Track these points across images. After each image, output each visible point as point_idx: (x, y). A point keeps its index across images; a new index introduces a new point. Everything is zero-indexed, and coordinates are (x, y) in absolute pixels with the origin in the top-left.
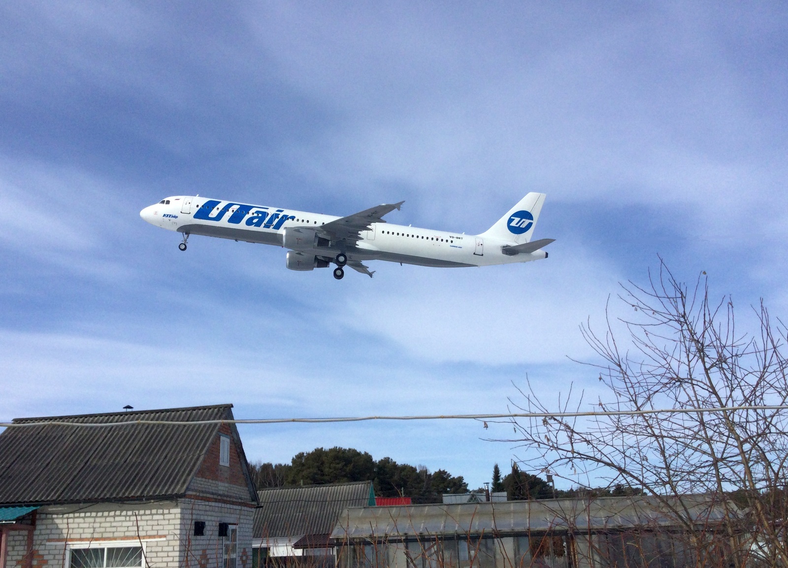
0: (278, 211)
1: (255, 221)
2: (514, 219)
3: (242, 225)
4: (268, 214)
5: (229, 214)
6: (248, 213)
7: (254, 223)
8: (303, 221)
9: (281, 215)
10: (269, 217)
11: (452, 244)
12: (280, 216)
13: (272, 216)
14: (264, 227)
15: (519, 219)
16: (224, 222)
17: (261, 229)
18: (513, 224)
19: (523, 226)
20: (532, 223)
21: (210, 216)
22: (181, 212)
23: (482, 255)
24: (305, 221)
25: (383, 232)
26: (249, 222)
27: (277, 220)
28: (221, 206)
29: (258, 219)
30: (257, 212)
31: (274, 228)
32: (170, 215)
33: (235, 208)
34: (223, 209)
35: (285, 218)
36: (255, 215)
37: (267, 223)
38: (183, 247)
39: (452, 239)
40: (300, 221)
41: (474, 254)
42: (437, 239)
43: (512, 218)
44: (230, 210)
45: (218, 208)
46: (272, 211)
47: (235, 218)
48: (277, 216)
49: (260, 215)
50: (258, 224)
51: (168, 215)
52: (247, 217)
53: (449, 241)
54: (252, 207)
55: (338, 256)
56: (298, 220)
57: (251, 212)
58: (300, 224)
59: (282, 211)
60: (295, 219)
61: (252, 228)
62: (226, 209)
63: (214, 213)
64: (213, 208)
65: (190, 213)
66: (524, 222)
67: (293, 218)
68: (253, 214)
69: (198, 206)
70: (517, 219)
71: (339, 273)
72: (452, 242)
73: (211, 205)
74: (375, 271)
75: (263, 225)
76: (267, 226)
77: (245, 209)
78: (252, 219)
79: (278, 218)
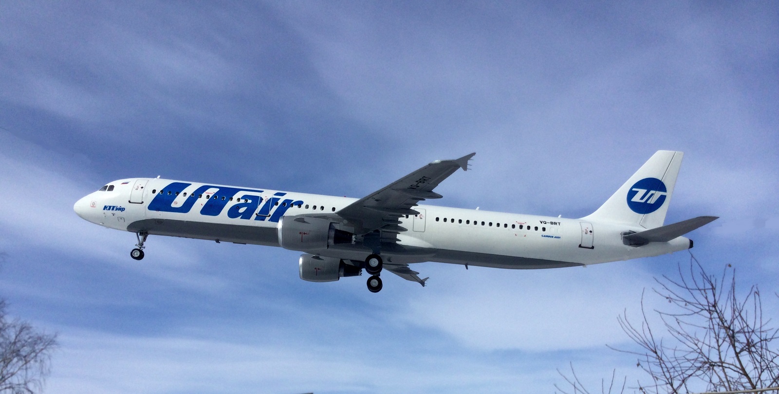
0: (276, 194)
1: (242, 210)
2: (637, 192)
3: (223, 218)
4: (262, 199)
5: (202, 201)
6: (231, 199)
7: (241, 214)
8: (315, 207)
9: (282, 199)
10: (263, 203)
11: (545, 233)
12: (280, 202)
13: (268, 202)
14: (256, 219)
15: (645, 191)
16: (195, 214)
17: (252, 222)
18: (636, 199)
19: (652, 201)
20: (665, 196)
21: (173, 205)
22: (129, 202)
23: (593, 248)
24: (318, 208)
25: (437, 219)
26: (233, 213)
27: (275, 208)
28: (190, 190)
29: (246, 208)
30: (245, 197)
31: (271, 220)
32: (114, 207)
33: (212, 192)
34: (193, 194)
35: (288, 204)
36: (242, 201)
37: (260, 212)
38: (137, 254)
39: (543, 225)
40: (311, 207)
41: (580, 246)
42: (521, 227)
43: (634, 189)
44: (204, 195)
45: (185, 194)
46: (267, 195)
47: (212, 208)
48: (275, 201)
49: (250, 201)
50: (247, 215)
51: (110, 207)
52: (230, 204)
53: (540, 229)
54: (236, 191)
55: (370, 257)
56: (307, 207)
57: (235, 197)
58: (310, 211)
59: (283, 194)
60: (303, 206)
61: (238, 221)
62: (198, 193)
63: (180, 200)
64: (178, 193)
65: (143, 202)
66: (652, 195)
67: (299, 204)
68: (239, 200)
69: (154, 191)
70: (642, 192)
71: (375, 283)
72: (544, 229)
73: (174, 190)
74: (428, 278)
75: (254, 216)
76: (261, 217)
77: (226, 194)
78: (237, 207)
79: (277, 204)
